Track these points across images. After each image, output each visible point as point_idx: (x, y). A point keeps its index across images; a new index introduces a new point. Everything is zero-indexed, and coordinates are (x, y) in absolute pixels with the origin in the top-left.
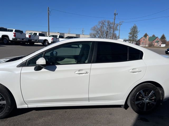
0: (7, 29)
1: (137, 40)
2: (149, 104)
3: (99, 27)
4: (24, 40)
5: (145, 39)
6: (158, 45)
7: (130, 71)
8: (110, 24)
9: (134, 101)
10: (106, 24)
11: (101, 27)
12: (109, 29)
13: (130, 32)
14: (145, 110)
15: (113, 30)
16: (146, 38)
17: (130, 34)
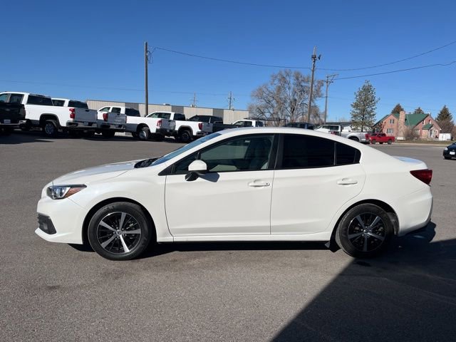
0: (50, 99)
1: (375, 123)
2: (372, 242)
3: (273, 88)
4: (93, 126)
5: (396, 120)
6: (432, 136)
7: (339, 182)
8: (302, 80)
9: (345, 234)
10: (292, 80)
11: (279, 89)
12: (299, 93)
13: (355, 101)
14: (365, 249)
15: (311, 97)
16: (398, 117)
17: (356, 106)
